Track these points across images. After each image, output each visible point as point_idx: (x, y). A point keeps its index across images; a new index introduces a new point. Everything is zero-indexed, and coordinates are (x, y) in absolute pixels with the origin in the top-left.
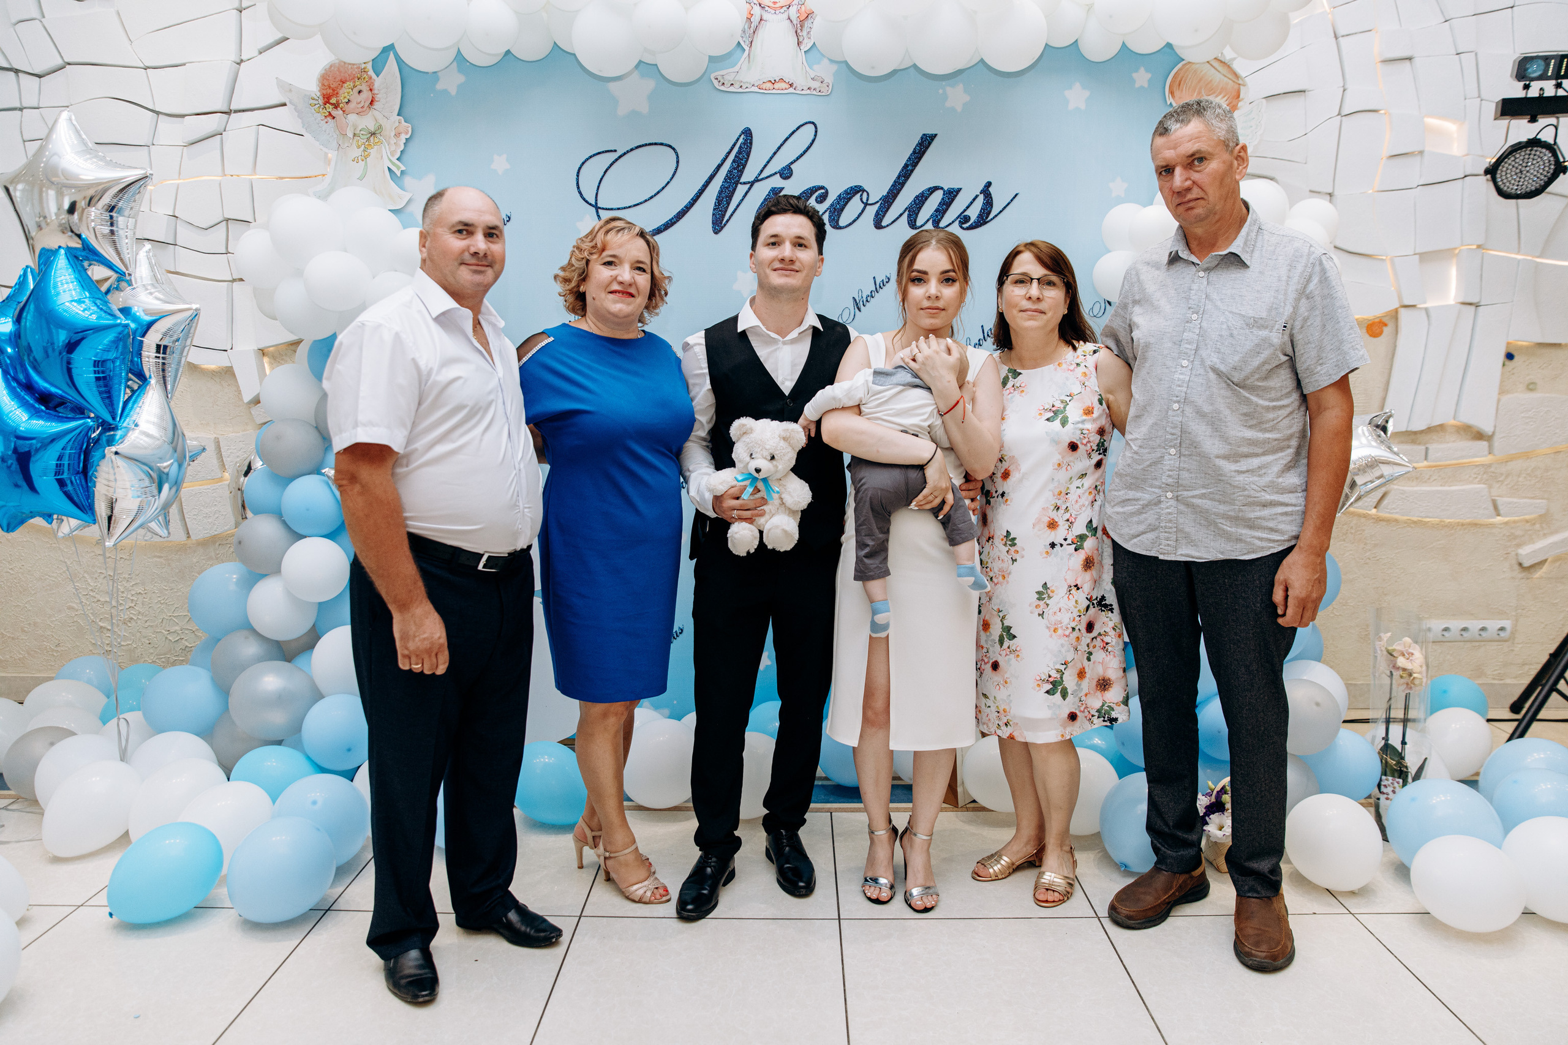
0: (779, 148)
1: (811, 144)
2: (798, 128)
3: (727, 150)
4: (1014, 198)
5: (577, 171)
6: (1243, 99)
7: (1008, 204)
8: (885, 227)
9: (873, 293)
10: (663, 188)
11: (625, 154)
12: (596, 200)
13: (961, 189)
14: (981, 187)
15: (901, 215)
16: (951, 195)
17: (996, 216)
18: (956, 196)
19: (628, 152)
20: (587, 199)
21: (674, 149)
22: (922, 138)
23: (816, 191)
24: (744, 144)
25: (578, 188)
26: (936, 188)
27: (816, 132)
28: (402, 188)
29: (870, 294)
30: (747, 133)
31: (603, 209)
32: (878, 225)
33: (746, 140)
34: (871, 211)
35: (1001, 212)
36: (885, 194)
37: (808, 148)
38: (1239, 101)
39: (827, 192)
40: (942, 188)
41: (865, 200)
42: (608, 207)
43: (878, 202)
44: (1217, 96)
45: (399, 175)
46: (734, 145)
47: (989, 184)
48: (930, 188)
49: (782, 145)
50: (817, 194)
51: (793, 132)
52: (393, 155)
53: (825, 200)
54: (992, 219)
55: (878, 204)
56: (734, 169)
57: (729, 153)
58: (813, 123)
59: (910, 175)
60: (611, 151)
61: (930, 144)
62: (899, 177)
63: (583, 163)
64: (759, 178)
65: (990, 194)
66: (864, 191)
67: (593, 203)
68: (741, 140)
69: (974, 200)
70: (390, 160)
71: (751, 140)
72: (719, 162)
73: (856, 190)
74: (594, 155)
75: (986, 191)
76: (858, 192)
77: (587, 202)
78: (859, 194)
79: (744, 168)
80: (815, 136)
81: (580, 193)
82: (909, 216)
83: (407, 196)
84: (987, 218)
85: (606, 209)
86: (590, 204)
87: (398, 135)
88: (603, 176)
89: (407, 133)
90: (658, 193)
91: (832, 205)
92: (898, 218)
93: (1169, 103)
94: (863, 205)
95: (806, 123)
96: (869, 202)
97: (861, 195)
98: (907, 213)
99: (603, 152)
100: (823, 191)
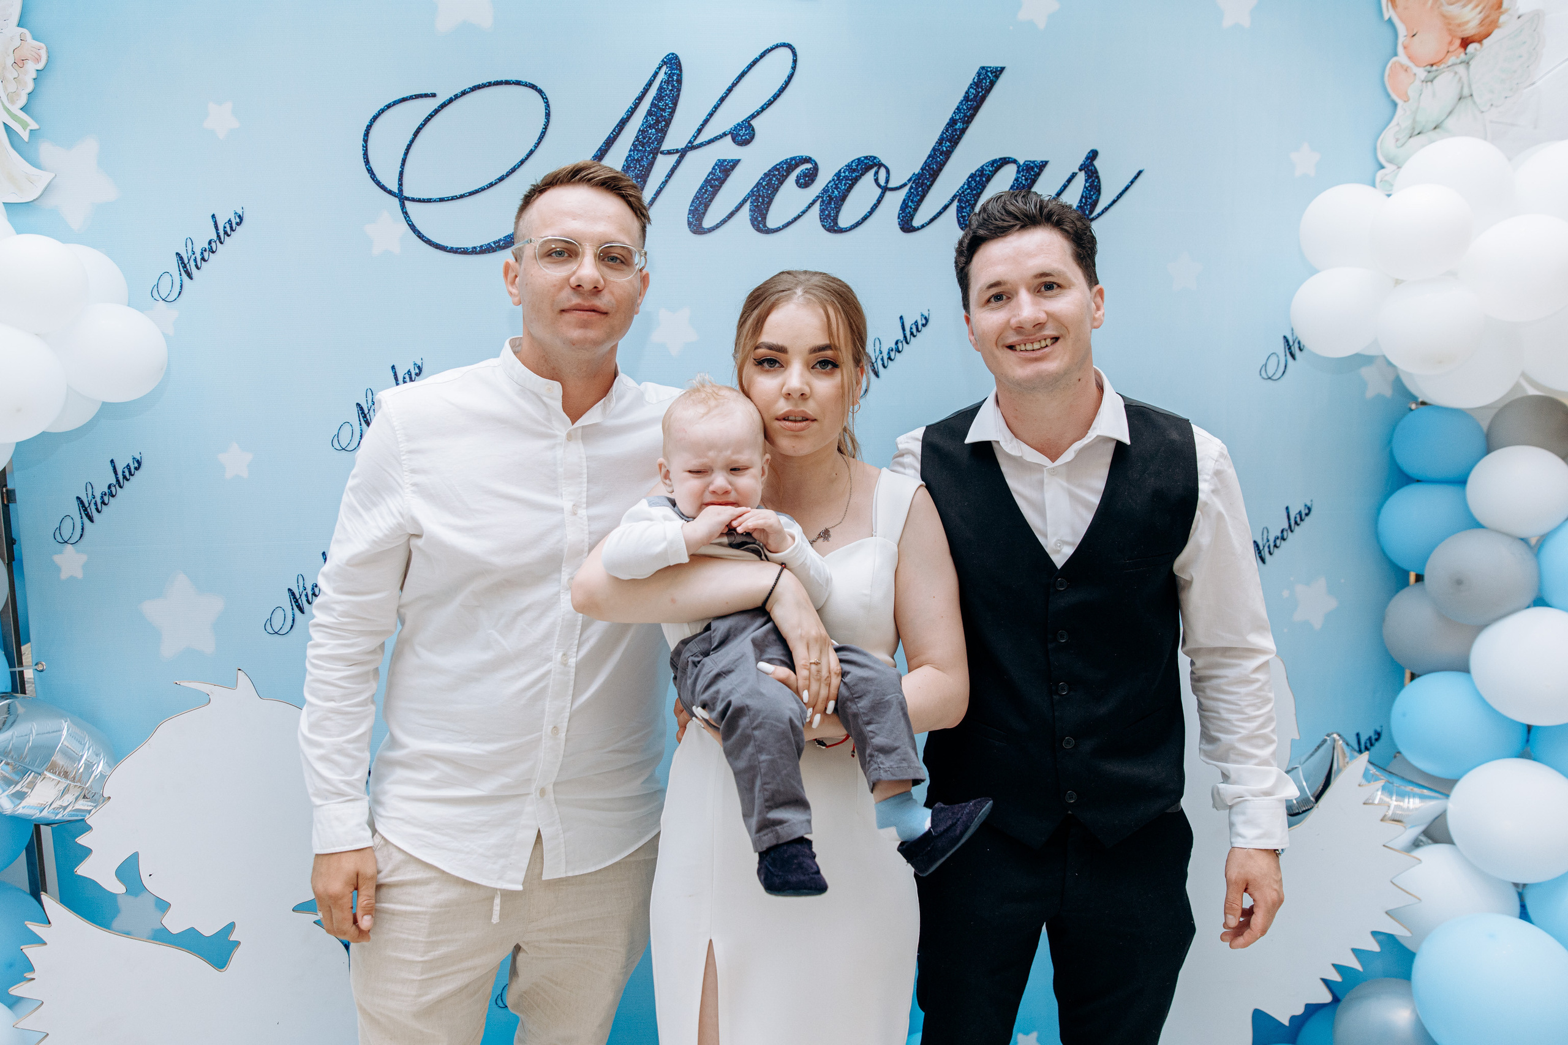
0: (730, 90)
1: (787, 83)
2: (762, 56)
3: (637, 93)
4: (1136, 178)
5: (363, 132)
6: (1507, 10)
7: (1127, 188)
8: (918, 229)
9: (900, 345)
10: (522, 162)
11: (451, 101)
12: (401, 185)
13: (1046, 162)
14: (1081, 159)
15: (946, 208)
16: (1032, 171)
17: (1106, 209)
18: (1038, 175)
19: (456, 97)
20: (383, 182)
21: (540, 92)
22: (979, 74)
23: (797, 166)
24: (667, 82)
25: (367, 162)
26: (1005, 161)
27: (795, 61)
28: (36, 164)
29: (894, 346)
30: (673, 63)
31: (413, 200)
32: (907, 225)
33: (670, 76)
34: (894, 201)
35: (1114, 202)
36: (917, 170)
37: (782, 90)
38: (1502, 13)
39: (816, 168)
40: (1015, 161)
41: (882, 182)
42: (422, 197)
43: (904, 185)
44: (1464, 6)
45: (26, 139)
46: (650, 84)
47: (1093, 155)
48: (994, 161)
49: (734, 85)
50: (798, 171)
51: (754, 63)
52: (12, 102)
53: (813, 181)
54: (1099, 215)
55: (906, 189)
56: (650, 127)
57: (640, 99)
58: (789, 46)
59: (960, 138)
60: (426, 96)
61: (992, 84)
62: (940, 142)
63: (375, 118)
64: (696, 143)
65: (1096, 172)
66: (880, 165)
67: (395, 190)
68: (661, 76)
69: (1069, 181)
70: (8, 111)
71: (680, 76)
72: (622, 114)
73: (867, 165)
74: (395, 103)
75: (1089, 166)
76: (871, 167)
77: (383, 188)
78: (873, 171)
79: (668, 125)
80: (794, 68)
81: (370, 171)
82: (960, 210)
83: (44, 178)
84: (1091, 212)
85: (420, 201)
86: (390, 192)
87: (19, 63)
88: (412, 141)
89: (38, 60)
90: (513, 170)
91: (825, 191)
92: (940, 213)
93: (1386, 17)
94: (879, 191)
95: (777, 46)
96: (890, 185)
97: (877, 173)
98: (955, 203)
99: (411, 98)
100: (809, 166)
